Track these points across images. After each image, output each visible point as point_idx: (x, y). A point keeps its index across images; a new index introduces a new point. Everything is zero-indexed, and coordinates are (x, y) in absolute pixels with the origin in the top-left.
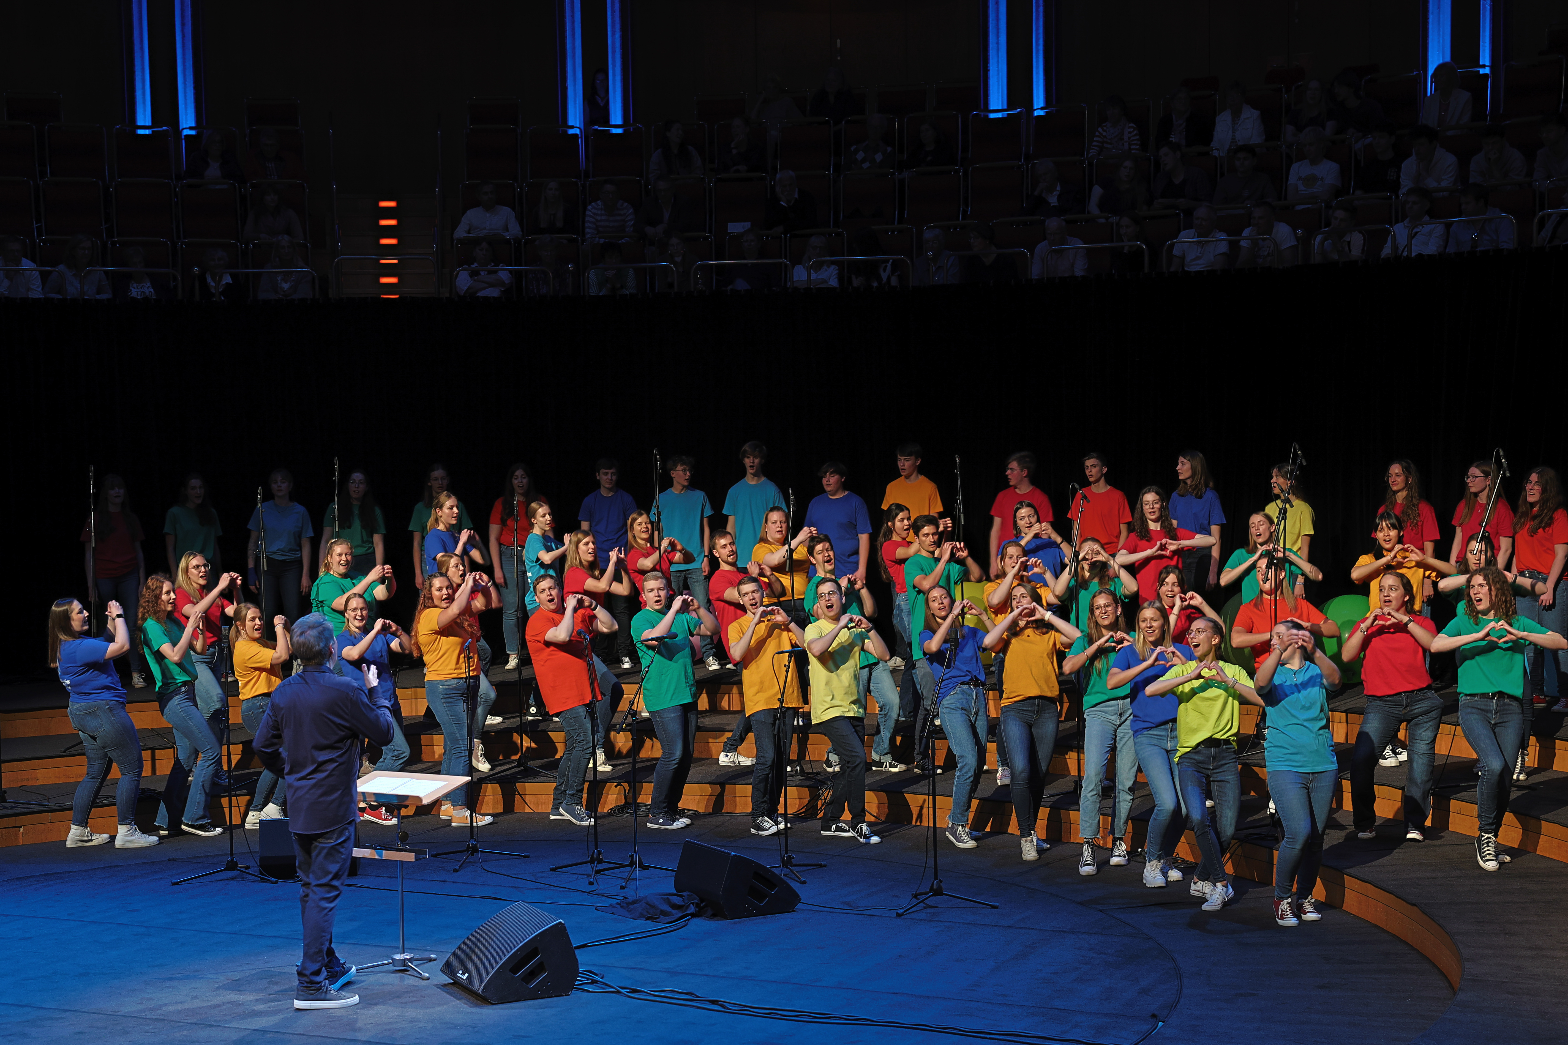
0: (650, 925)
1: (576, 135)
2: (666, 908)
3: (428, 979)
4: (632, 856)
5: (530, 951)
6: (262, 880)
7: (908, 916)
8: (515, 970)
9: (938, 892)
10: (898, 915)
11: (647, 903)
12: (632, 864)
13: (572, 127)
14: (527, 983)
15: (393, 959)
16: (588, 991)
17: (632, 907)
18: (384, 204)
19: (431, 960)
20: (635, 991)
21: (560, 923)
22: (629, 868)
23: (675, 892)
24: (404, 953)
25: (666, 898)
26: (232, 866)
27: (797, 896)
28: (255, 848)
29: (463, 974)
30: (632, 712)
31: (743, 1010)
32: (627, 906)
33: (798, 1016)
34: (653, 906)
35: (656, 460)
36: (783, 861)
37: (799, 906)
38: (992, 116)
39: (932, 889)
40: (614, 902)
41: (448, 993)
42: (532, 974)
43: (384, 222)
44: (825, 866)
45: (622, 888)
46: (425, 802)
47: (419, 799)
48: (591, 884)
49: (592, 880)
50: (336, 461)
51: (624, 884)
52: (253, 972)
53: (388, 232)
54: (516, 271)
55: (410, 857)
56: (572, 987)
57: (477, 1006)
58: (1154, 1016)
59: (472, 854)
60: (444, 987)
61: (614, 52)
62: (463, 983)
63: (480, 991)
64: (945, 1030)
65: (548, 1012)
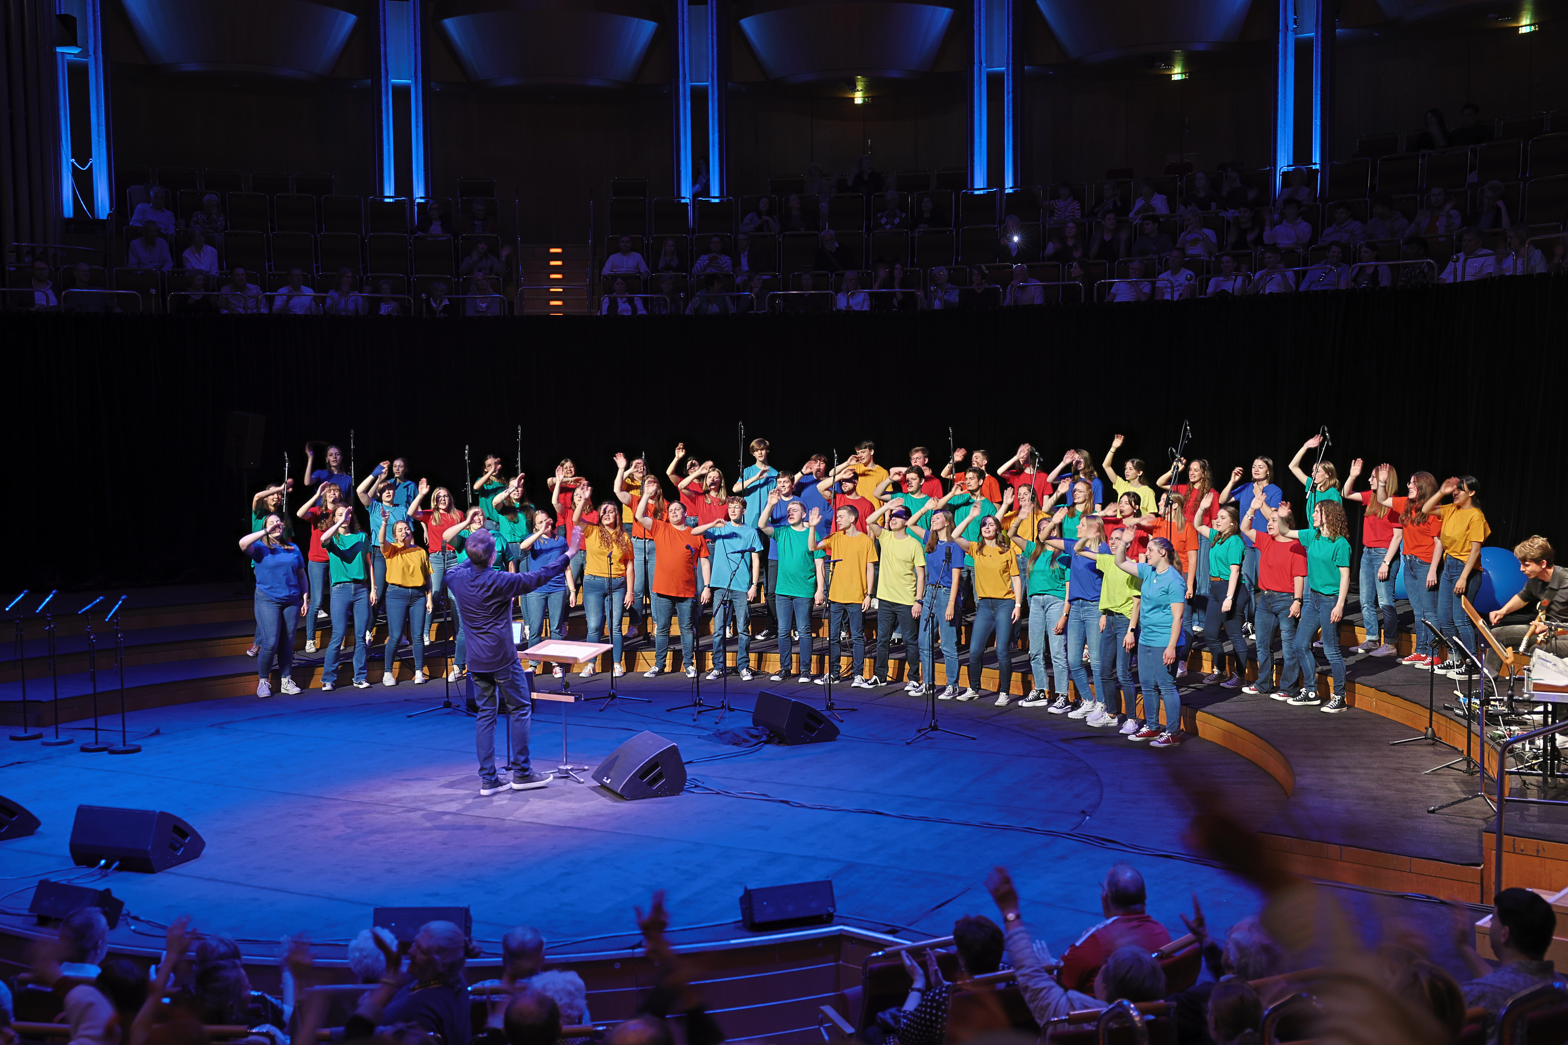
0: (736, 749)
1: (687, 204)
2: (747, 737)
3: (583, 783)
4: (723, 702)
5: (653, 765)
6: (469, 715)
7: (914, 745)
8: (642, 777)
9: (935, 728)
10: (908, 744)
11: (733, 734)
12: (723, 707)
14: (651, 786)
15: (559, 769)
16: (694, 792)
17: (723, 736)
18: (552, 250)
19: (584, 770)
20: (725, 793)
21: (674, 746)
22: (720, 710)
23: (752, 726)
24: (567, 765)
25: (747, 730)
26: (448, 705)
27: (838, 730)
29: (607, 779)
32: (720, 736)
34: (737, 736)
35: (741, 429)
36: (827, 706)
37: (839, 737)
38: (976, 193)
39: (930, 726)
40: (711, 733)
41: (597, 792)
42: (655, 780)
43: (553, 263)
44: (856, 710)
45: (716, 723)
47: (575, 659)
48: (695, 720)
49: (695, 718)
50: (520, 427)
51: (717, 721)
52: (463, 776)
53: (556, 269)
54: (644, 297)
55: (571, 699)
56: (682, 790)
57: (617, 801)
58: (1083, 812)
59: (612, 700)
60: (594, 789)
61: (714, 146)
62: (607, 786)
63: (619, 791)
64: (940, 820)
65: (666, 806)
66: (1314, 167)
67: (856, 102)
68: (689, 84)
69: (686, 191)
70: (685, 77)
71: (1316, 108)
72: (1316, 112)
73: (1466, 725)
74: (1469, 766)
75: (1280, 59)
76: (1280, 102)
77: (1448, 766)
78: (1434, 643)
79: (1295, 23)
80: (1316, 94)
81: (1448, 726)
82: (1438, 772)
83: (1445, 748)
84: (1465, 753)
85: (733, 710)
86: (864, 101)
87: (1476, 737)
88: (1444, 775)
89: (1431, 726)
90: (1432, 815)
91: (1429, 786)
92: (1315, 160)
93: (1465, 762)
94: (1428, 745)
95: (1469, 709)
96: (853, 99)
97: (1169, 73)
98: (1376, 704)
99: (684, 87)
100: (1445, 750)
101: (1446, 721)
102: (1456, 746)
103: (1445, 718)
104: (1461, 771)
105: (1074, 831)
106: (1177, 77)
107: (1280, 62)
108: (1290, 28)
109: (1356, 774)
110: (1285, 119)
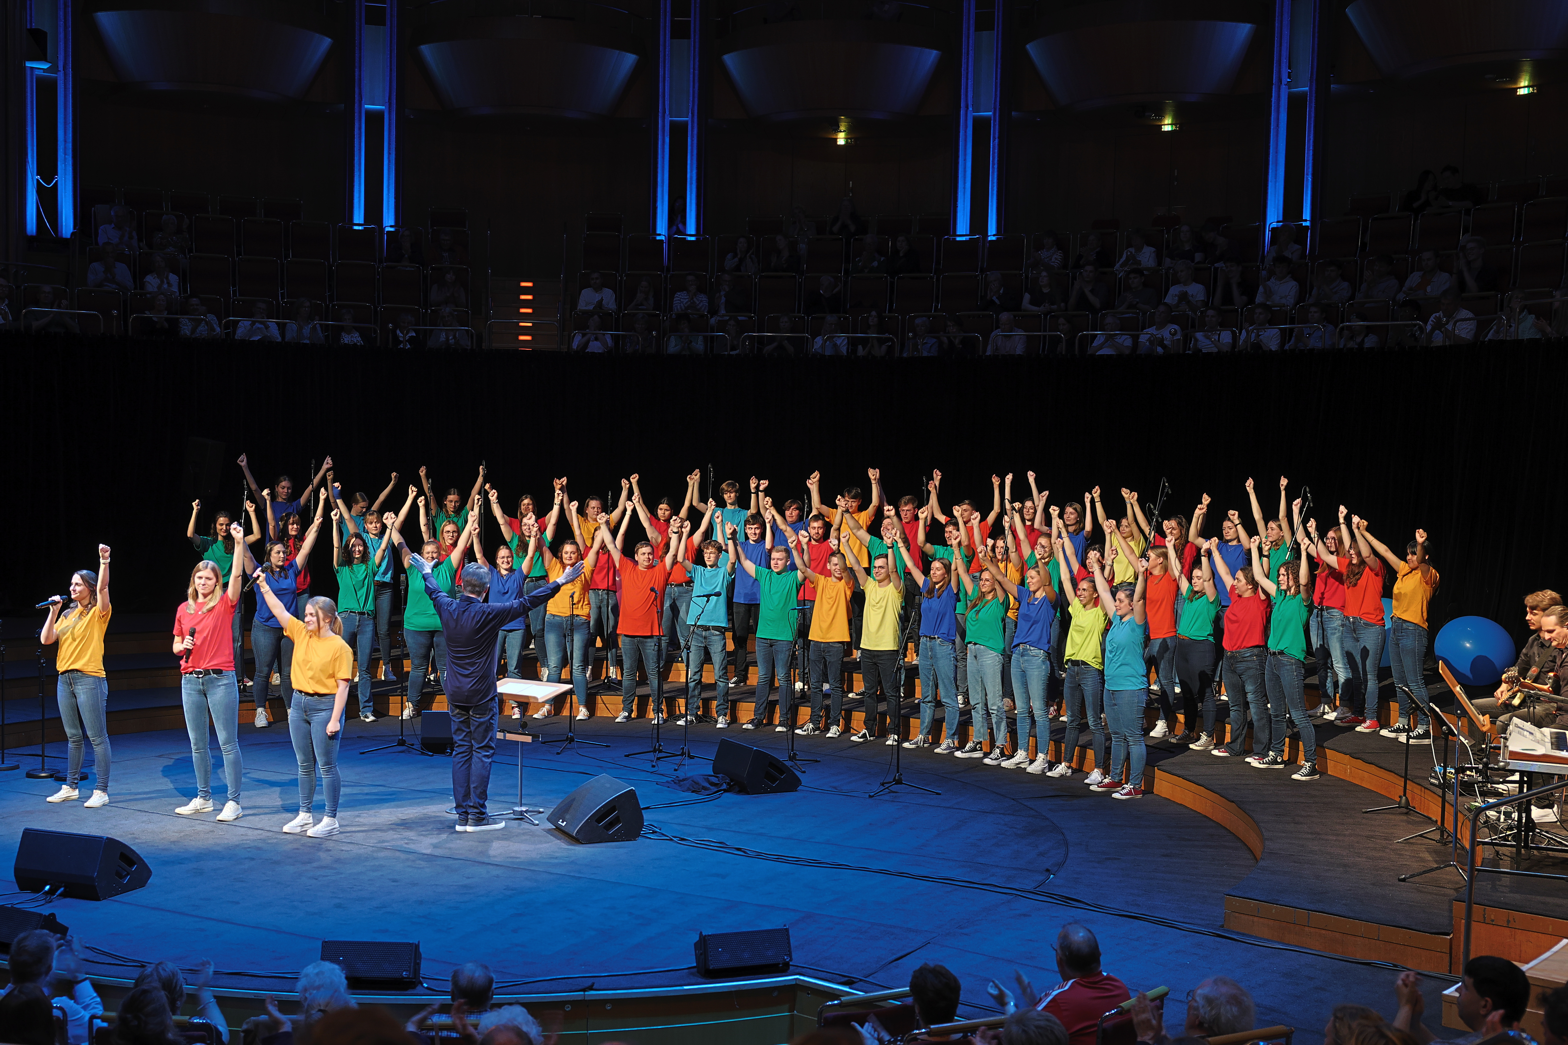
0: (695, 796)
1: (662, 240)
2: (707, 785)
3: (538, 825)
4: (683, 748)
5: (610, 808)
6: (423, 754)
7: (877, 798)
8: (599, 821)
9: (899, 782)
10: (870, 796)
11: (693, 781)
12: (683, 754)
13: (660, 235)
14: (607, 830)
15: (513, 810)
16: (650, 838)
17: (682, 783)
18: (523, 284)
19: (540, 812)
20: (683, 839)
21: (632, 790)
22: (680, 757)
23: (712, 773)
24: (521, 807)
25: (706, 778)
27: (800, 780)
28: (417, 733)
29: (562, 822)
30: (687, 647)
31: (759, 855)
32: (679, 782)
33: (798, 861)
34: (697, 783)
36: (790, 756)
37: (800, 788)
38: (958, 239)
39: (894, 779)
40: (670, 779)
41: (551, 835)
42: (611, 824)
43: (523, 297)
44: (819, 761)
45: (676, 770)
46: (540, 701)
48: (653, 766)
49: (654, 764)
51: (676, 768)
53: (526, 304)
55: (528, 739)
56: (639, 835)
57: (572, 845)
58: (1048, 870)
59: (570, 743)
60: (549, 831)
61: (691, 184)
62: (563, 828)
63: (574, 834)
64: (901, 874)
65: (622, 851)
66: (1304, 224)
67: (838, 143)
68: (668, 119)
69: (662, 227)
70: (664, 112)
71: (1308, 164)
72: (1308, 168)
73: (1441, 794)
74: (1442, 835)
75: (1273, 114)
76: (1271, 157)
77: (1421, 836)
78: (1411, 710)
79: (1289, 77)
80: (1309, 150)
81: (1423, 795)
82: (1411, 841)
83: (1418, 817)
84: (1439, 823)
85: (693, 757)
86: (847, 142)
87: (1451, 807)
88: (1417, 844)
89: (1405, 795)
90: (1403, 883)
91: (1400, 855)
92: (1306, 216)
93: (1439, 832)
94: (1402, 814)
95: (1444, 778)
96: (836, 139)
97: (1159, 124)
98: (1351, 772)
99: (664, 122)
100: (1418, 819)
101: (1421, 791)
102: (1430, 816)
103: (1419, 787)
104: (1434, 840)
105: (1037, 889)
106: (1167, 128)
107: (1272, 116)
108: (1284, 82)
109: (1327, 840)
110: (1276, 174)
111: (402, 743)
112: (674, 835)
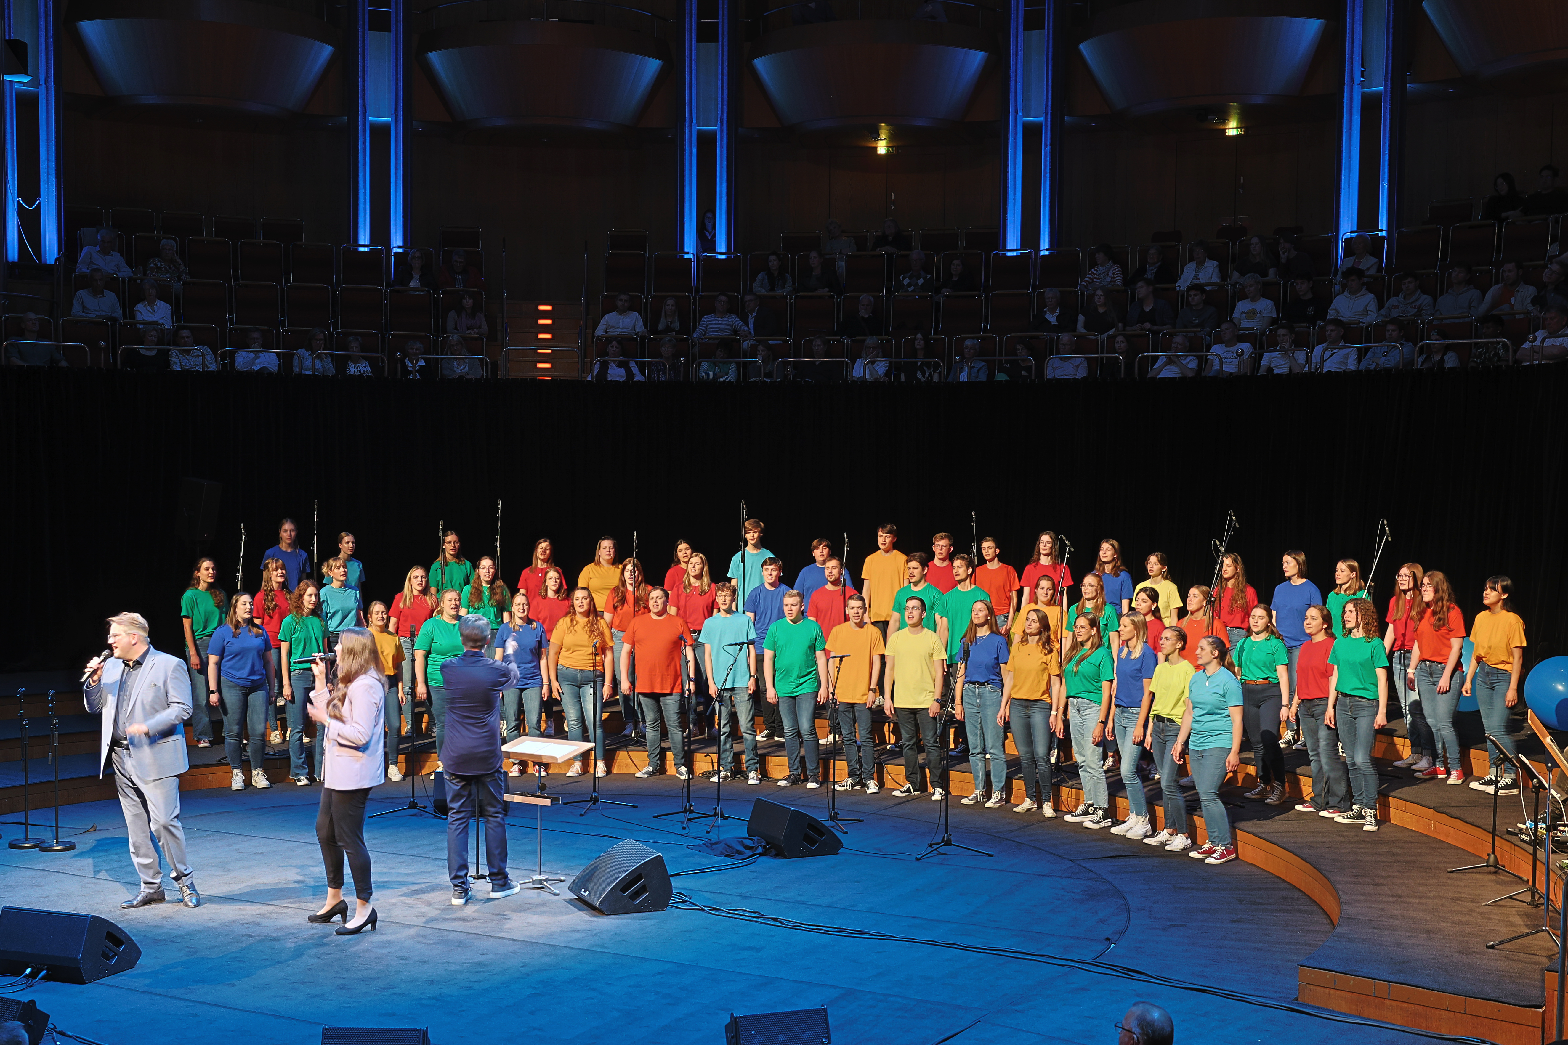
0: (727, 861)
1: (690, 259)
2: (741, 849)
3: (558, 895)
4: (715, 809)
5: (635, 876)
7: (925, 860)
8: (624, 890)
9: (948, 843)
10: (917, 859)
11: (726, 844)
12: (715, 815)
13: (688, 253)
14: (633, 900)
15: (532, 879)
16: (679, 908)
17: (714, 846)
18: (542, 308)
19: (561, 881)
20: (714, 909)
21: (659, 856)
22: (713, 818)
23: (747, 836)
24: (540, 874)
25: (741, 841)
27: (841, 843)
28: (431, 793)
29: (585, 892)
31: (797, 926)
32: (711, 846)
33: (838, 932)
34: (730, 847)
35: (743, 508)
36: (830, 816)
37: (842, 850)
38: (1009, 254)
39: (943, 840)
40: (702, 842)
41: (573, 906)
42: (637, 894)
43: (541, 322)
44: (863, 821)
45: (708, 832)
46: (560, 761)
47: (556, 759)
48: (684, 828)
49: (685, 826)
50: (500, 502)
51: (709, 830)
52: (427, 885)
53: (545, 329)
55: (547, 802)
56: (667, 905)
57: (595, 916)
58: (1108, 939)
59: (594, 804)
60: (570, 901)
61: (721, 197)
62: (585, 898)
63: (597, 905)
64: (949, 945)
65: (649, 922)
66: (1380, 234)
67: (879, 152)
68: (695, 128)
69: (690, 245)
70: (691, 121)
71: (1383, 170)
72: (1384, 174)
73: (1532, 852)
74: (1533, 897)
75: (1345, 116)
76: (1344, 162)
77: (1510, 897)
78: (1498, 761)
79: (1362, 76)
80: (1384, 155)
81: (1513, 853)
82: (1500, 903)
83: (1508, 877)
84: (1530, 883)
85: (726, 818)
86: (888, 151)
87: (1543, 866)
88: (1506, 906)
89: (1493, 853)
90: (1491, 951)
91: (1489, 919)
92: (1382, 226)
93: (1530, 893)
94: (1490, 873)
95: (1535, 833)
96: (876, 148)
97: (1223, 127)
98: (1436, 828)
99: (690, 131)
100: (1508, 879)
101: (1511, 848)
102: (1521, 875)
103: (1509, 844)
104: (1525, 902)
105: (1096, 960)
106: (1232, 132)
107: (1345, 118)
108: (1357, 81)
109: (1409, 903)
110: (1349, 181)
111: (413, 805)
112: (704, 904)
